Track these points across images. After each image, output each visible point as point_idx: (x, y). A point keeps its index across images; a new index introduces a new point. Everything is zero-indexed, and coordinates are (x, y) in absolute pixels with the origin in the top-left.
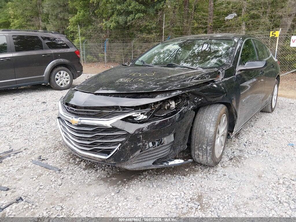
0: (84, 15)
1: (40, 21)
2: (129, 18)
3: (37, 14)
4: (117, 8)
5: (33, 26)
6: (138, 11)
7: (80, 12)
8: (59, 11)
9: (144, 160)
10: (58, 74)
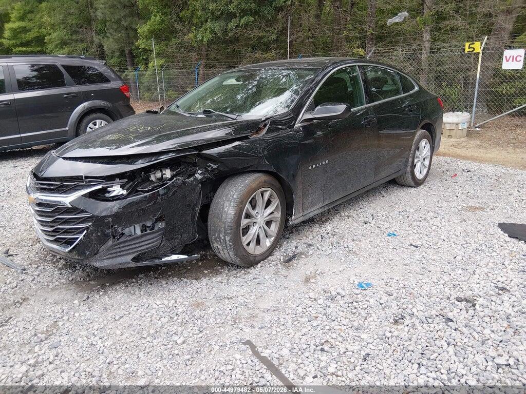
0: (163, 21)
1: (94, 34)
2: (231, 25)
3: (89, 21)
4: (210, 8)
5: (82, 41)
6: (244, 12)
7: (155, 16)
8: (123, 15)
9: (119, 254)
10: (91, 125)
